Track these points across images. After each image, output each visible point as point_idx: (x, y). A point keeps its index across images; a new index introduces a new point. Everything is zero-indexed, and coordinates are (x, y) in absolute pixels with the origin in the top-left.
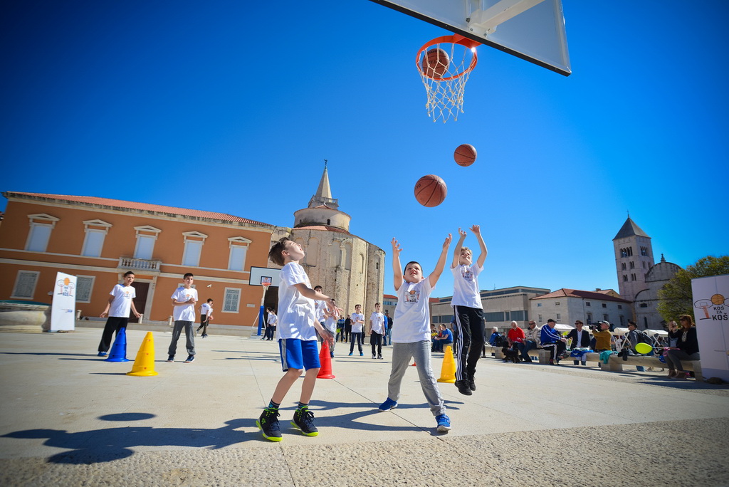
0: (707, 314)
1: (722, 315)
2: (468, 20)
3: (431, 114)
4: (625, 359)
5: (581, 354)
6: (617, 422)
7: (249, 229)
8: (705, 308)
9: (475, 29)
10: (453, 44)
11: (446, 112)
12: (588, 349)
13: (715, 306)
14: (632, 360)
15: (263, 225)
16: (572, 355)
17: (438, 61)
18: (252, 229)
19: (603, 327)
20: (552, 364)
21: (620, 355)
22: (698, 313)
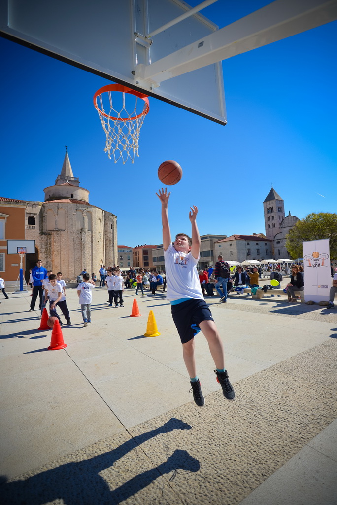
0: (310, 264)
1: (318, 264)
2: (133, 72)
3: (112, 156)
4: (265, 292)
8: (309, 260)
9: (141, 83)
10: (124, 93)
11: (125, 153)
12: (245, 286)
13: (314, 259)
14: (269, 292)
16: (236, 290)
17: (112, 108)
19: (254, 271)
21: (263, 289)
22: (306, 263)
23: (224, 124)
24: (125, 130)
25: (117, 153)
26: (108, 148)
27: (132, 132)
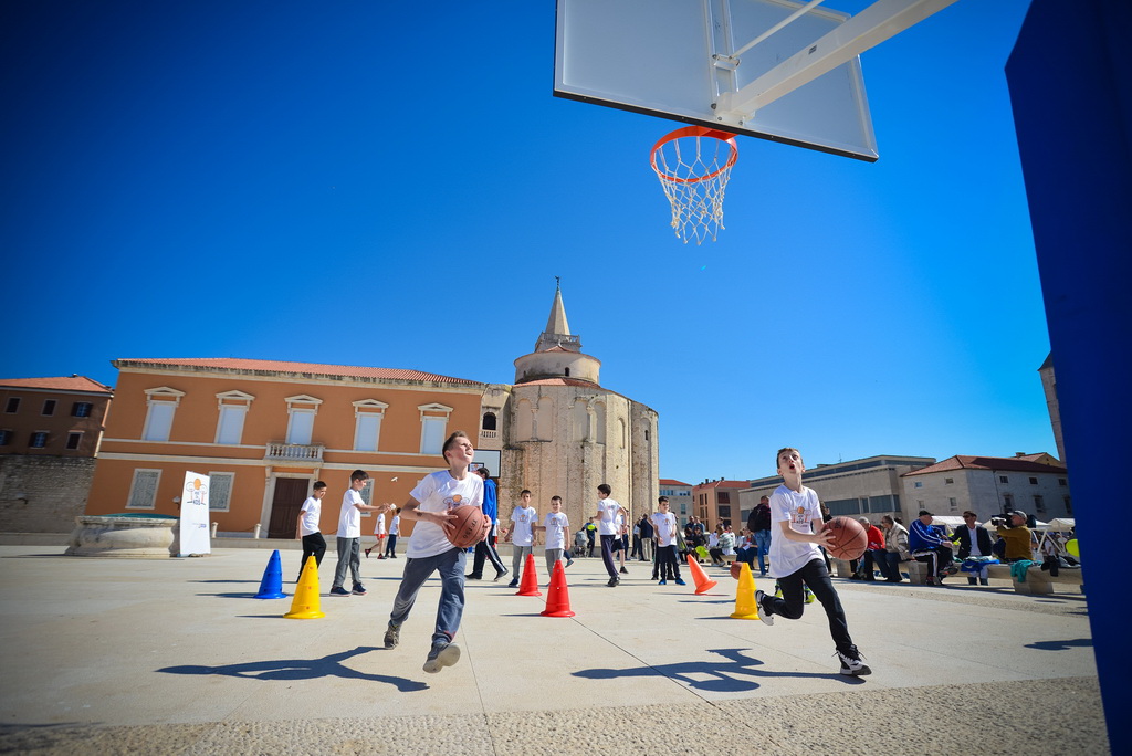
2: (714, 106)
3: (681, 234)
4: (1055, 574)
5: (978, 566)
6: (1001, 678)
7: (447, 391)
9: (725, 118)
10: (698, 138)
11: (701, 229)
12: (990, 558)
14: (1067, 575)
15: (468, 383)
16: (964, 569)
17: (680, 162)
18: (452, 390)
19: (1015, 521)
20: (931, 584)
21: (1044, 567)
23: (873, 160)
24: (701, 191)
25: (689, 227)
26: (675, 224)
27: (712, 194)
